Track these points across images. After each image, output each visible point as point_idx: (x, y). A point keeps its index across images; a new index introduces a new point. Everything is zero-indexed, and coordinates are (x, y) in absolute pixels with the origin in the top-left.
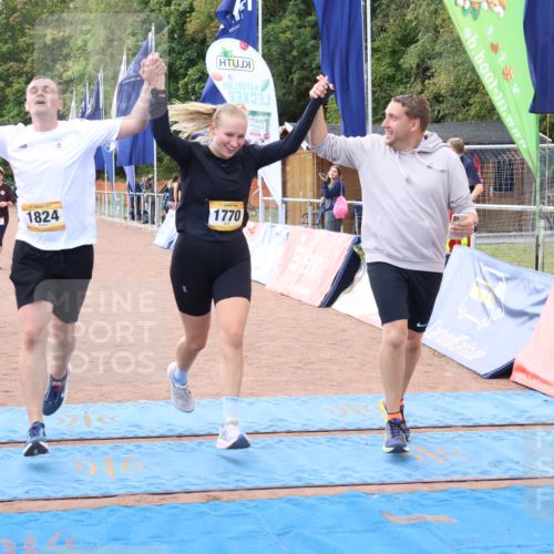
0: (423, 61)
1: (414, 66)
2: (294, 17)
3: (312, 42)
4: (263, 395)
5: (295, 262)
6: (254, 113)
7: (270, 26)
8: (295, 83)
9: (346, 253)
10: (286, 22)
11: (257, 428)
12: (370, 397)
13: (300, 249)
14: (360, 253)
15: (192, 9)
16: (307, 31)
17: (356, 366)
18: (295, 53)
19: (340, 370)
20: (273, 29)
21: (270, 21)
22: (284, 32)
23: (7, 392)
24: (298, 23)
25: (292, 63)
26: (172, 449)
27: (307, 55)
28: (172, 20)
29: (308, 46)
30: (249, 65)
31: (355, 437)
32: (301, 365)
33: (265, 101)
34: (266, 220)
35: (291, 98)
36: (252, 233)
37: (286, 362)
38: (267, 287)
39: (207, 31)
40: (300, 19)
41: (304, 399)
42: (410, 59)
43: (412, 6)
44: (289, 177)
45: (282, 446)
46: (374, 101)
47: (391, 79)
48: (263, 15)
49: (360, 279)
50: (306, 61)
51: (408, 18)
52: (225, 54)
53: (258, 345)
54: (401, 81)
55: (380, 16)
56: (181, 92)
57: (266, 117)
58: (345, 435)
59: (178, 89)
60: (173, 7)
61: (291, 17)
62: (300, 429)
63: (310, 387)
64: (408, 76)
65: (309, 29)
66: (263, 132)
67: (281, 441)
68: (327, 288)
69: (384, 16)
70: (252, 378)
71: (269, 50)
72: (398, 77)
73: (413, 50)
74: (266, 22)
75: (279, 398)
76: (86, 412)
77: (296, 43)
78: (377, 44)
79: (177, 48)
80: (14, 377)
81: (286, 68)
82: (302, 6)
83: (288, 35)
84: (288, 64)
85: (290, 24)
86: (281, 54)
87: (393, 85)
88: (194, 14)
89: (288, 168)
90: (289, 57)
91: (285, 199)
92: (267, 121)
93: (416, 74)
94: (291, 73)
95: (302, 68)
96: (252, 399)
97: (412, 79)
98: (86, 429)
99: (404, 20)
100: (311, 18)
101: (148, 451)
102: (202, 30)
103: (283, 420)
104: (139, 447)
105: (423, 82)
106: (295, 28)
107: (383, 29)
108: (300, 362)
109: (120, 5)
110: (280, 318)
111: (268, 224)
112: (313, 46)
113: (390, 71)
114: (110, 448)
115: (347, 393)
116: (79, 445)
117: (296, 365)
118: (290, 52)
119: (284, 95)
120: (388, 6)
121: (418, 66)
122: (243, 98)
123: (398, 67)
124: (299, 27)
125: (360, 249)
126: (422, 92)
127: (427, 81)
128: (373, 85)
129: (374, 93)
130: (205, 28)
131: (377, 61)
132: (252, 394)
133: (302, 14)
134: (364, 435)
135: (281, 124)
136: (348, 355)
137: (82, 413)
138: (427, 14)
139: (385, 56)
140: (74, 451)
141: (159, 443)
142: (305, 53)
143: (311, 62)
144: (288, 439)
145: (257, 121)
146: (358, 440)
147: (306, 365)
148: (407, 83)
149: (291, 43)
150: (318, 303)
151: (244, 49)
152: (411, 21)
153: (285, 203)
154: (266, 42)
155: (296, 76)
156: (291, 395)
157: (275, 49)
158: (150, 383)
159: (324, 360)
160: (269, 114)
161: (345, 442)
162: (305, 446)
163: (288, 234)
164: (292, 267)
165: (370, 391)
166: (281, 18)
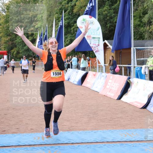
0: (149, 19)
1: (147, 21)
2: (108, 6)
3: (114, 14)
4: (99, 129)
5: (109, 85)
6: (94, 38)
7: (100, 10)
8: (108, 27)
9: (125, 82)
10: (105, 8)
11: (97, 141)
12: (134, 130)
13: (110, 81)
14: (130, 82)
15: (75, 5)
16: (112, 11)
17: (129, 119)
18: (108, 18)
19: (124, 121)
20: (101, 11)
21: (100, 8)
22: (104, 11)
23: (18, 129)
24: (109, 8)
25: (107, 21)
26: (70, 148)
27: (112, 18)
28: (69, 8)
29: (112, 16)
30: (92, 23)
31: (130, 144)
32: (111, 119)
33: (98, 34)
34: (99, 71)
35: (107, 32)
36: (95, 76)
37: (106, 118)
38: (100, 93)
39: (80, 12)
40: (110, 7)
41: (113, 131)
42: (145, 19)
43: (146, 2)
44: (106, 57)
45: (105, 147)
46: (134, 32)
47: (139, 25)
48: (98, 6)
49: (130, 90)
50: (112, 20)
51: (145, 6)
52: (84, 20)
53: (97, 112)
54: (142, 26)
55: (136, 6)
56: (72, 31)
57: (98, 39)
58: (126, 143)
59: (71, 30)
60: (69, 5)
61: (107, 7)
62: (111, 141)
63: (114, 127)
64: (145, 24)
65: (112, 10)
66: (97, 44)
67: (106, 145)
68: (119, 93)
69: (137, 6)
70: (95, 124)
71: (100, 17)
72: (142, 25)
73: (147, 16)
74: (99, 8)
75: (104, 130)
76: (42, 135)
77: (108, 15)
78: (135, 14)
79: (71, 17)
80: (20, 124)
81: (105, 23)
82: (110, 3)
83: (106, 12)
84: (106, 21)
85: (107, 9)
86: (103, 18)
87: (140, 27)
88: (76, 6)
89: (106, 55)
90: (106, 19)
91: (105, 65)
92: (99, 40)
93: (147, 24)
94: (107, 24)
95: (110, 22)
96: (95, 131)
97: (146, 26)
98: (42, 141)
99: (143, 6)
100: (113, 7)
101: (63, 148)
102: (78, 11)
103: (106, 138)
104: (60, 147)
105: (149, 26)
106: (108, 10)
107: (136, 10)
108: (111, 118)
109: (53, 4)
110: (104, 103)
111: (100, 73)
112: (114, 16)
113: (139, 23)
114: (50, 148)
115: (126, 129)
116: (40, 147)
117: (109, 119)
118: (106, 18)
119: (105, 31)
120: (138, 2)
121: (148, 21)
122: (90, 33)
123: (141, 22)
124: (109, 10)
125: (130, 81)
126: (149, 29)
127: (151, 26)
128: (134, 28)
129: (134, 30)
130: (79, 11)
131: (135, 20)
132: (96, 129)
133: (110, 6)
134: (132, 143)
135: (104, 40)
136: (126, 116)
137: (41, 135)
138: (151, 5)
139: (137, 18)
140: (39, 149)
141: (66, 146)
142: (111, 18)
143: (113, 21)
144: (107, 144)
145: (95, 40)
146: (130, 145)
147: (113, 119)
148: (145, 27)
149: (107, 15)
150: (116, 99)
151: (91, 18)
152: (146, 7)
153: (105, 66)
154: (99, 15)
155: (108, 25)
156: (108, 129)
157: (102, 17)
158: (63, 125)
159: (118, 118)
160: (99, 38)
161: (126, 146)
162: (113, 147)
163: (106, 76)
164: (108, 87)
165: (134, 128)
166: (104, 7)
